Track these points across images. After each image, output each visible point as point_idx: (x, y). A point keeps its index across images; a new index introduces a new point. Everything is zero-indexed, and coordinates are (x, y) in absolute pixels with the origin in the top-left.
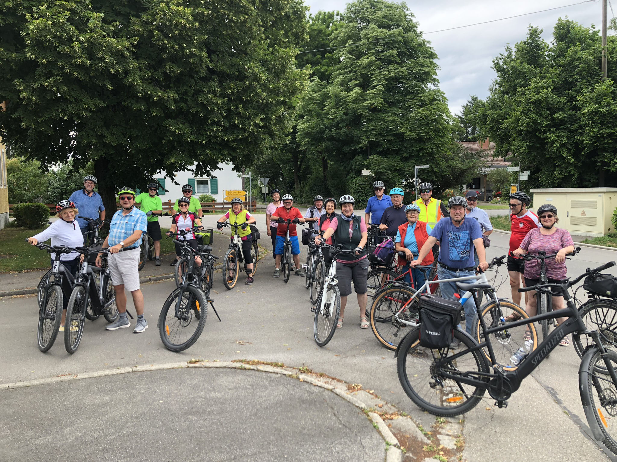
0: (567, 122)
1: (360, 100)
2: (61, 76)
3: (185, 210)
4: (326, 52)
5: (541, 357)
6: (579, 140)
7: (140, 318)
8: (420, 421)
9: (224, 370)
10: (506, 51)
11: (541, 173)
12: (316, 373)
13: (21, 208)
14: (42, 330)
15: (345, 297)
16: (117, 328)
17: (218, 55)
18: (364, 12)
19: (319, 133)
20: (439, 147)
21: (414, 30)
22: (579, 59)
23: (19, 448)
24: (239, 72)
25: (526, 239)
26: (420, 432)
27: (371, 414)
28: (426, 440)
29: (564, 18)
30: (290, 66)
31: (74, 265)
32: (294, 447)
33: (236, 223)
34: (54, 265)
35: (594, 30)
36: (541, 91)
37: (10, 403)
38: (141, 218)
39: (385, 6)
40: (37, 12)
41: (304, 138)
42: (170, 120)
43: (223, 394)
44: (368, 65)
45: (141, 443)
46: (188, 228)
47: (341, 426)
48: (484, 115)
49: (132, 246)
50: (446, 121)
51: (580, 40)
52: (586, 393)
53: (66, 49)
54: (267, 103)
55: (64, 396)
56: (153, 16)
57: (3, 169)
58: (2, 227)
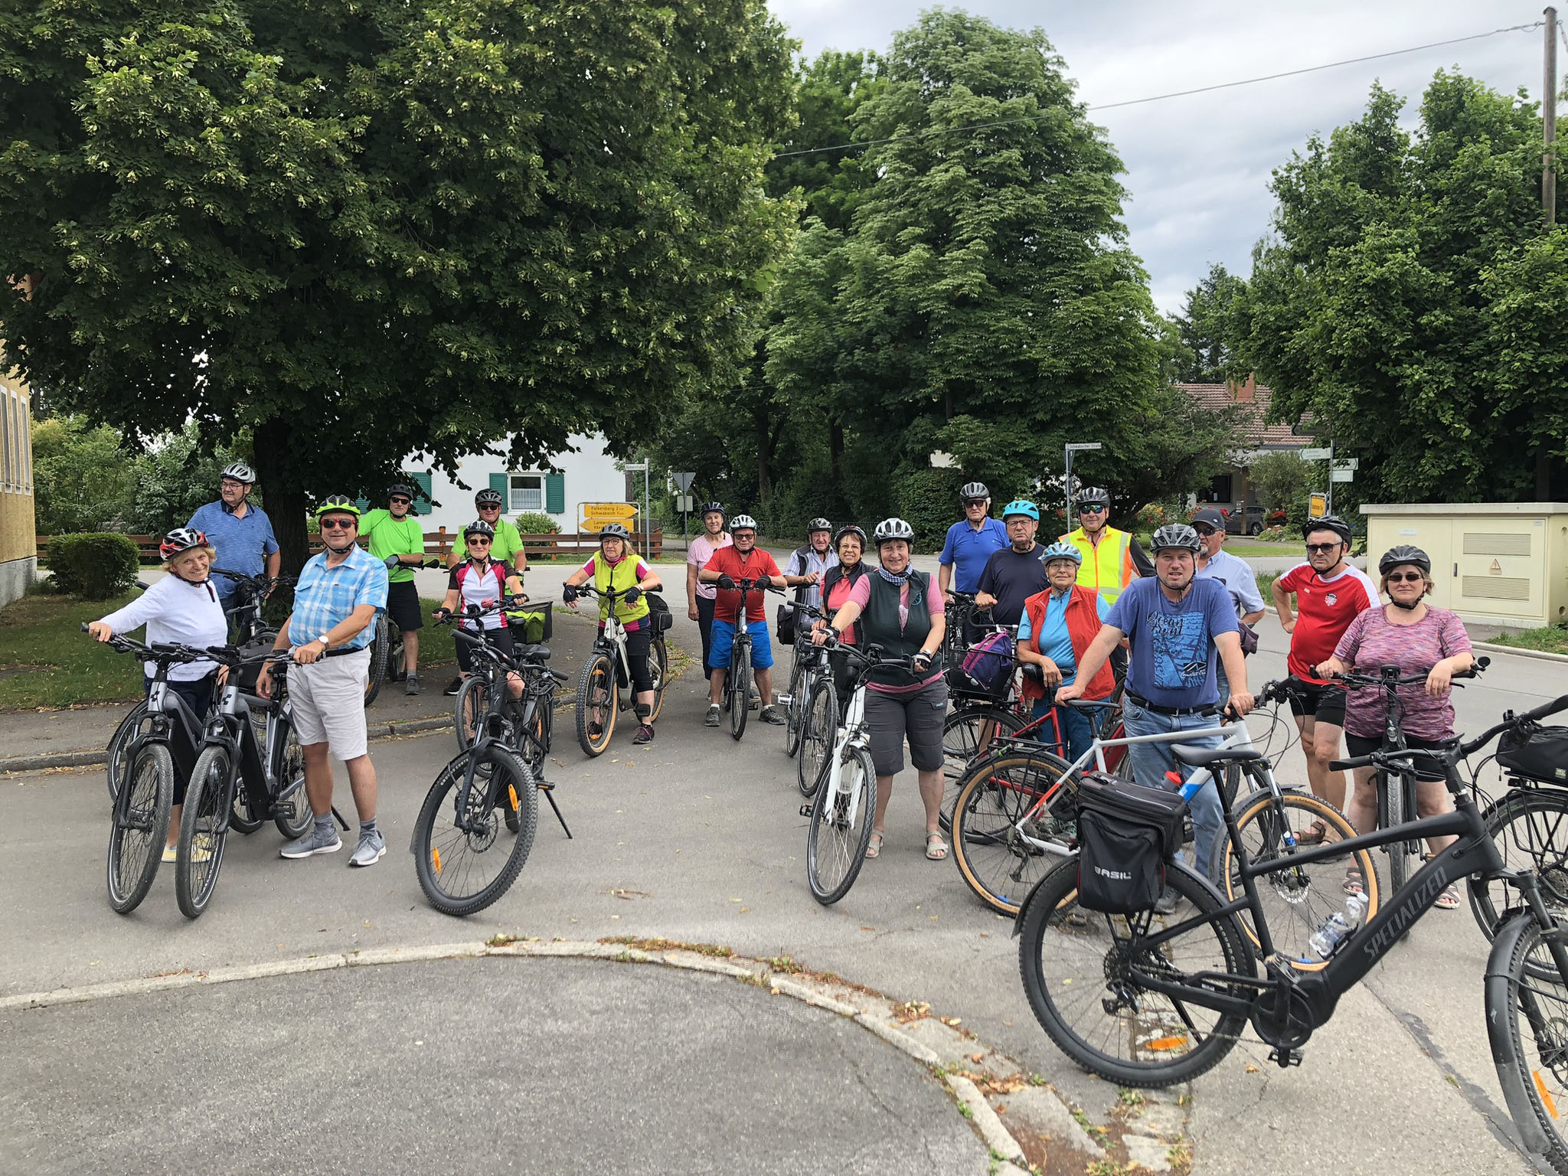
0: (1455, 335)
1: (927, 276)
2: (173, 214)
3: (483, 555)
4: (840, 154)
5: (1388, 937)
6: (1485, 380)
7: (367, 828)
8: (1078, 1099)
9: (580, 963)
11: (1388, 464)
12: (813, 974)
13: (67, 546)
14: (118, 858)
15: (887, 780)
16: (308, 853)
17: (568, 162)
18: (939, 55)
19: (823, 360)
20: (1127, 396)
21: (1066, 100)
22: (1487, 176)
23: (60, 1159)
24: (621, 204)
25: (1348, 635)
26: (1078, 1127)
27: (952, 1080)
28: (1092, 1148)
29: (1449, 72)
30: (752, 191)
31: (202, 694)
32: (757, 1162)
33: (611, 588)
34: (152, 692)
35: (1525, 101)
36: (1390, 256)
37: (38, 1042)
38: (372, 573)
39: (991, 38)
40: (114, 53)
41: (785, 372)
42: (446, 326)
43: (576, 1023)
44: (948, 188)
45: (369, 1149)
46: (489, 600)
47: (876, 1110)
48: (1244, 315)
49: (350, 645)
50: (1144, 331)
51: (1488, 128)
52: (1504, 1031)
53: (187, 145)
54: (692, 283)
55: (174, 1026)
56: (407, 63)
57: (22, 447)
58: (19, 592)
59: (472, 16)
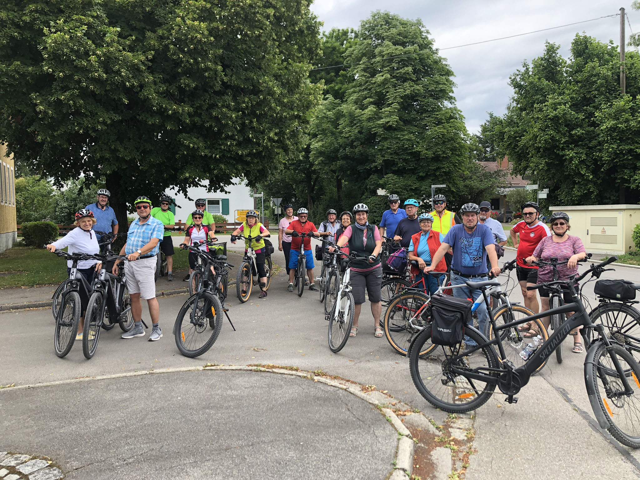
0: (586, 138)
1: (375, 118)
2: (77, 90)
3: (199, 223)
4: (339, 69)
5: (549, 351)
6: (598, 156)
7: (155, 326)
8: (432, 417)
9: (240, 372)
10: (524, 67)
11: (560, 191)
12: (330, 376)
13: (30, 226)
14: (59, 336)
15: (359, 306)
16: (132, 337)
17: (232, 70)
18: (379, 29)
19: (333, 152)
20: (456, 166)
21: (430, 47)
22: (597, 75)
23: (44, 436)
24: (253, 86)
25: (539, 246)
26: (432, 426)
27: (384, 410)
28: (437, 433)
29: (581, 34)
30: (304, 81)
31: (90, 273)
32: (310, 436)
33: (250, 236)
34: (71, 272)
35: (612, 45)
36: (559, 107)
37: (32, 399)
38: (157, 226)
39: (400, 23)
40: (54, 26)
41: (318, 157)
42: (184, 134)
43: (239, 391)
44: (383, 83)
45: (162, 431)
46: (202, 240)
47: (355, 419)
48: (501, 133)
49: (149, 254)
50: (463, 140)
51: (598, 56)
52: (592, 383)
53: (83, 63)
54: (281, 117)
55: (85, 393)
56: (169, 31)
57: (11, 187)
58: (10, 246)
59: (194, 12)
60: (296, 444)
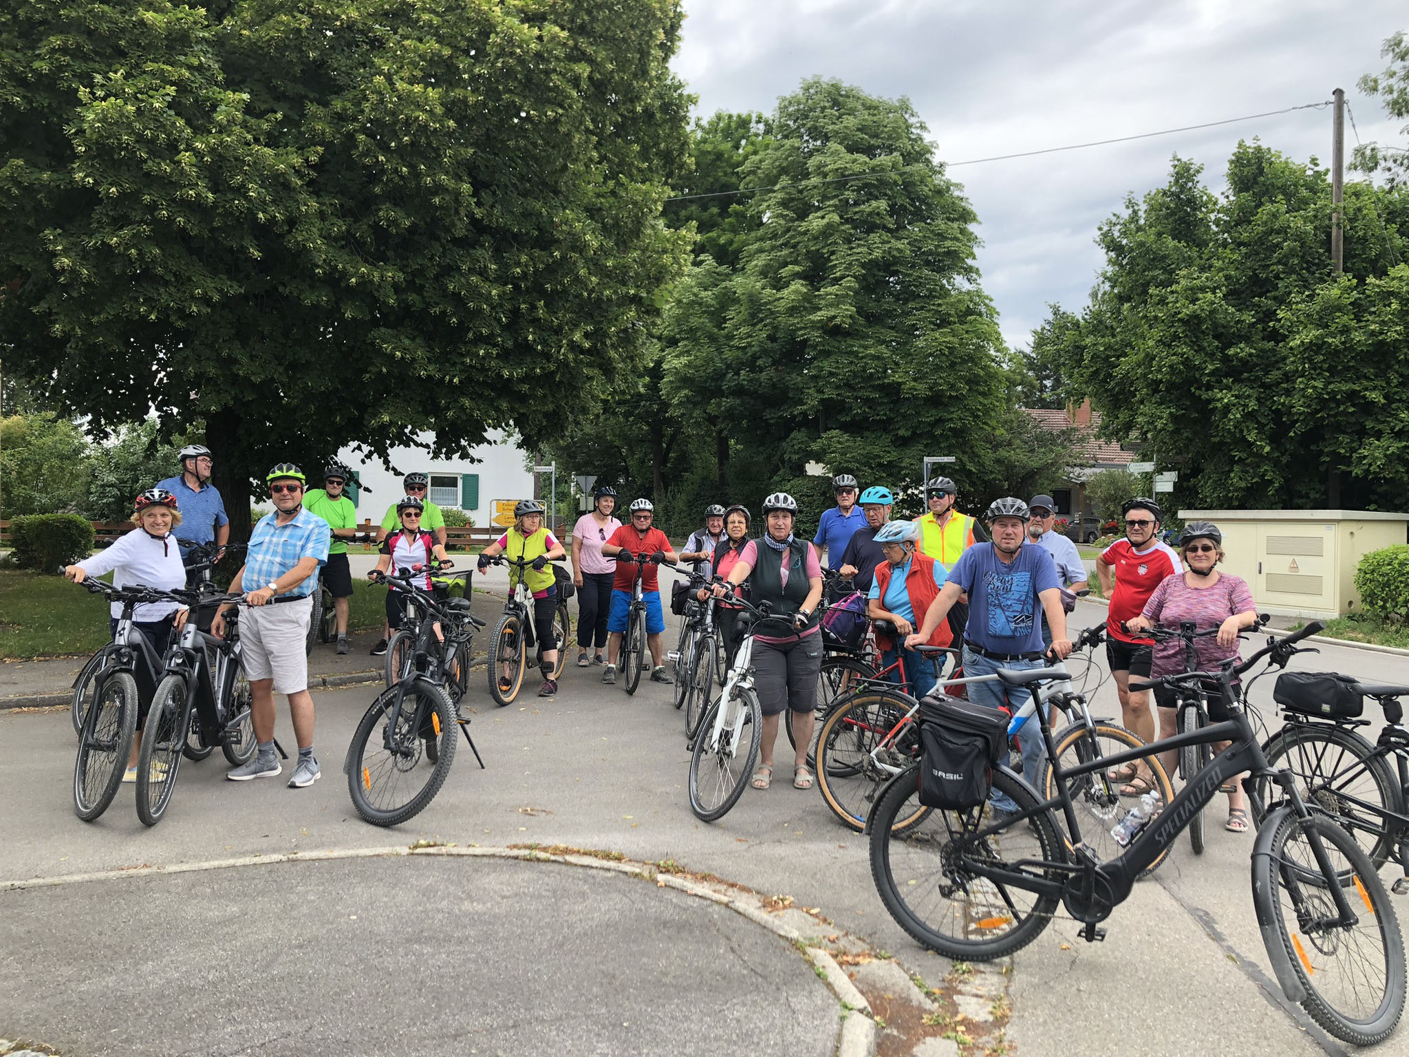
0: (1258, 365)
1: (805, 308)
2: (148, 225)
3: (415, 526)
4: (729, 200)
5: (1175, 826)
6: (1283, 404)
7: (305, 755)
8: (918, 969)
9: (492, 861)
10: (1127, 207)
11: (1203, 477)
12: (694, 874)
13: (29, 525)
14: (84, 773)
15: (773, 719)
16: (252, 777)
17: (494, 193)
18: (818, 117)
19: (713, 379)
20: (978, 416)
21: (927, 160)
22: (1283, 231)
24: (539, 229)
25: (1155, 596)
26: (916, 989)
27: (811, 951)
28: (928, 1004)
29: (1250, 143)
30: (653, 222)
31: (162, 632)
32: (644, 1007)
33: (521, 558)
34: (119, 628)
35: (1316, 169)
36: (1200, 296)
37: (19, 914)
38: (316, 531)
39: (863, 105)
40: (103, 85)
41: (679, 389)
42: (383, 330)
43: (489, 905)
44: (825, 233)
45: (312, 993)
46: (418, 564)
47: (745, 972)
48: (1078, 347)
49: (296, 591)
50: (993, 360)
51: (1284, 190)
52: (1268, 898)
53: (164, 166)
54: (599, 299)
55: (138, 903)
56: (358, 104)
59: (415, 65)
60: (614, 1026)
